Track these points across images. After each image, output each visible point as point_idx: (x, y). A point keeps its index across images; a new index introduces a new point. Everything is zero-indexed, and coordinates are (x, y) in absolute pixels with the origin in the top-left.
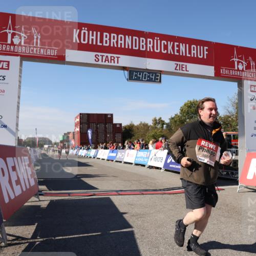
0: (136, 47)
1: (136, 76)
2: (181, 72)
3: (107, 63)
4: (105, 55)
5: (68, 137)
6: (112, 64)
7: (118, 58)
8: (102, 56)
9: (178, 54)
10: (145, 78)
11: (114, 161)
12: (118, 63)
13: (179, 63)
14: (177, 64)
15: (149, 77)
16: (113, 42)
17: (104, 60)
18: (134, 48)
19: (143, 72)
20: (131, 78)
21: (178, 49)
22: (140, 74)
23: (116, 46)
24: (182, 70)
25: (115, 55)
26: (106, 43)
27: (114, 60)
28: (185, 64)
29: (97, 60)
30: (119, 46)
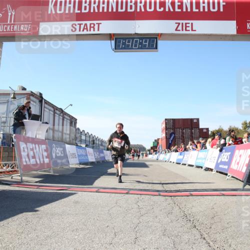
0: (122, 8)
1: (124, 44)
2: (184, 32)
3: (85, 32)
4: (84, 22)
5: (158, 143)
6: (92, 32)
7: (99, 24)
8: (80, 25)
9: (180, 10)
10: (136, 46)
11: (181, 164)
12: (98, 30)
13: (181, 22)
14: (179, 24)
15: (141, 43)
16: (94, 7)
17: (82, 29)
18: (120, 10)
19: (133, 39)
20: (117, 48)
21: (180, 4)
22: (129, 42)
23: (96, 11)
24: (186, 30)
25: (95, 22)
26: (85, 9)
27: (94, 27)
28: (190, 22)
29: (74, 30)
30: (101, 10)
